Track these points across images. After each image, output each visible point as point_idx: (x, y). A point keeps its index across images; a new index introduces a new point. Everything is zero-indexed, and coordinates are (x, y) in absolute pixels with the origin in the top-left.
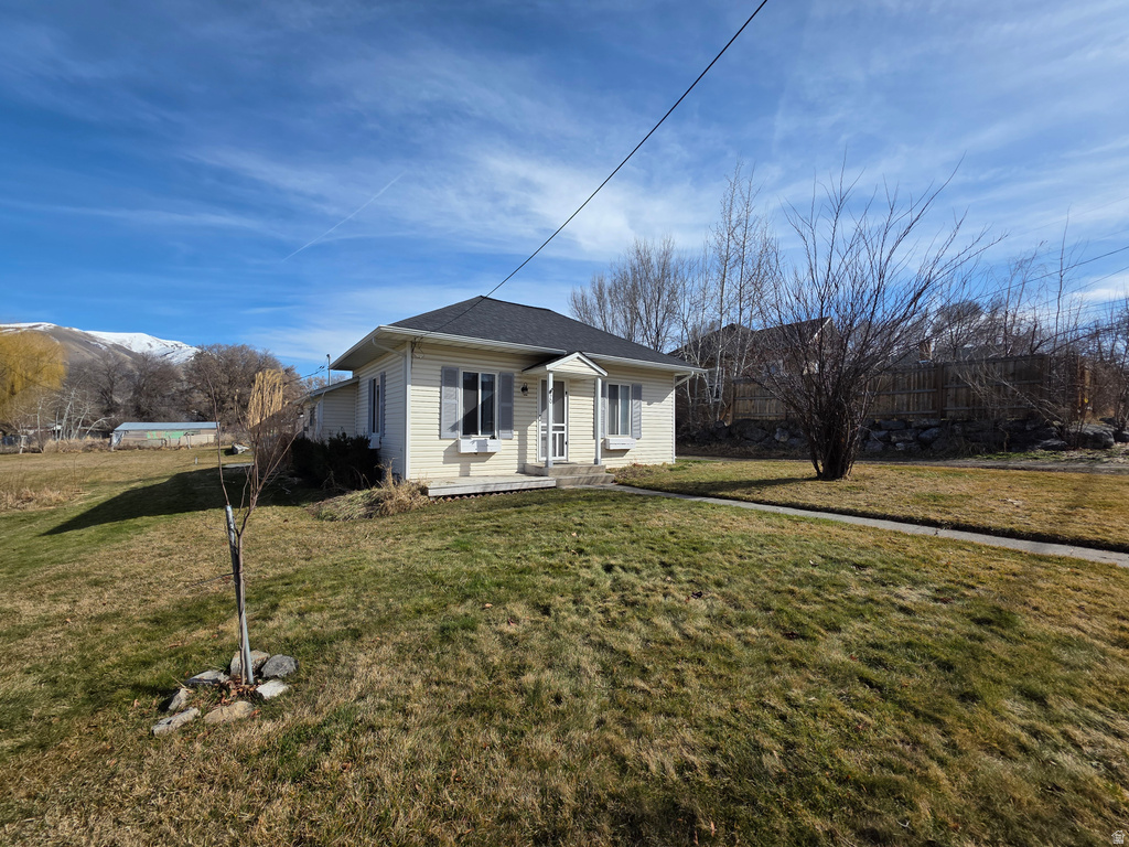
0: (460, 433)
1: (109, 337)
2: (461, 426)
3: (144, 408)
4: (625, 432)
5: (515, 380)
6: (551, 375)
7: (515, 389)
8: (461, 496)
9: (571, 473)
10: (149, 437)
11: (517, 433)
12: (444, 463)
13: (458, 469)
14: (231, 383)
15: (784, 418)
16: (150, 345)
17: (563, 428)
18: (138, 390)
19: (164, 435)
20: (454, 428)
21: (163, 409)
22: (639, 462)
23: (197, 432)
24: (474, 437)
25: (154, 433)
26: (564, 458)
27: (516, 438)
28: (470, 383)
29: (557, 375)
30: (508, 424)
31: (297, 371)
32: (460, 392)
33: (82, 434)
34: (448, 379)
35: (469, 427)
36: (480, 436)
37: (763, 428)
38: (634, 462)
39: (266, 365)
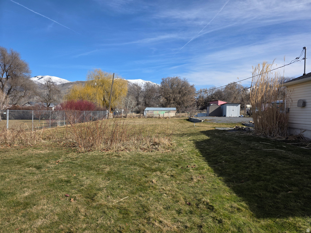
1: (133, 81)
3: (147, 103)
10: (154, 113)
14: (173, 92)
16: (142, 83)
18: (145, 97)
19: (159, 112)
21: (152, 103)
23: (169, 112)
25: (156, 111)
31: (195, 87)
33: (132, 112)
39: (185, 85)
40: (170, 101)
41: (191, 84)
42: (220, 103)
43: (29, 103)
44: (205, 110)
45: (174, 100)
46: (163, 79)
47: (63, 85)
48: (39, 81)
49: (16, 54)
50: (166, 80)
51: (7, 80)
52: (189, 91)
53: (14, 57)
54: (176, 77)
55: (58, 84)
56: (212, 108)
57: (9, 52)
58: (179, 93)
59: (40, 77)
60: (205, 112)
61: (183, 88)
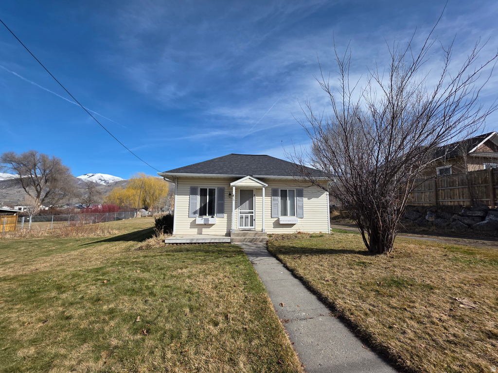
0: (197, 215)
2: (198, 212)
4: (293, 214)
5: (226, 190)
6: (234, 188)
7: (225, 195)
8: (180, 244)
9: (244, 236)
11: (226, 215)
12: (190, 228)
13: (197, 231)
15: (435, 204)
17: (252, 213)
20: (195, 213)
22: (301, 231)
24: (204, 217)
26: (253, 227)
27: (226, 217)
28: (203, 192)
29: (237, 188)
30: (221, 211)
32: (199, 197)
34: (193, 192)
35: (202, 212)
36: (207, 217)
37: (418, 211)
38: (299, 231)
43: (68, 205)
47: (116, 183)
48: (90, 179)
49: (58, 160)
51: (46, 183)
53: (56, 163)
55: (111, 181)
57: (50, 158)
59: (91, 175)
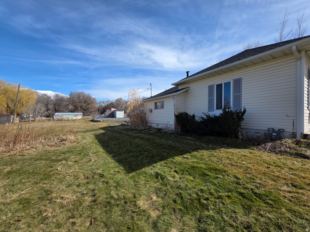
1: (42, 92)
3: (57, 109)
10: (64, 117)
14: (80, 102)
16: (52, 94)
18: (55, 105)
19: (68, 116)
21: (62, 109)
23: (77, 116)
33: (41, 116)
39: (89, 97)
40: (77, 108)
41: (93, 97)
42: (113, 109)
44: (103, 114)
45: (81, 107)
46: (71, 93)
50: (73, 93)
52: (92, 102)
54: (81, 91)
56: (108, 113)
58: (85, 102)
60: (103, 115)
61: (88, 99)
